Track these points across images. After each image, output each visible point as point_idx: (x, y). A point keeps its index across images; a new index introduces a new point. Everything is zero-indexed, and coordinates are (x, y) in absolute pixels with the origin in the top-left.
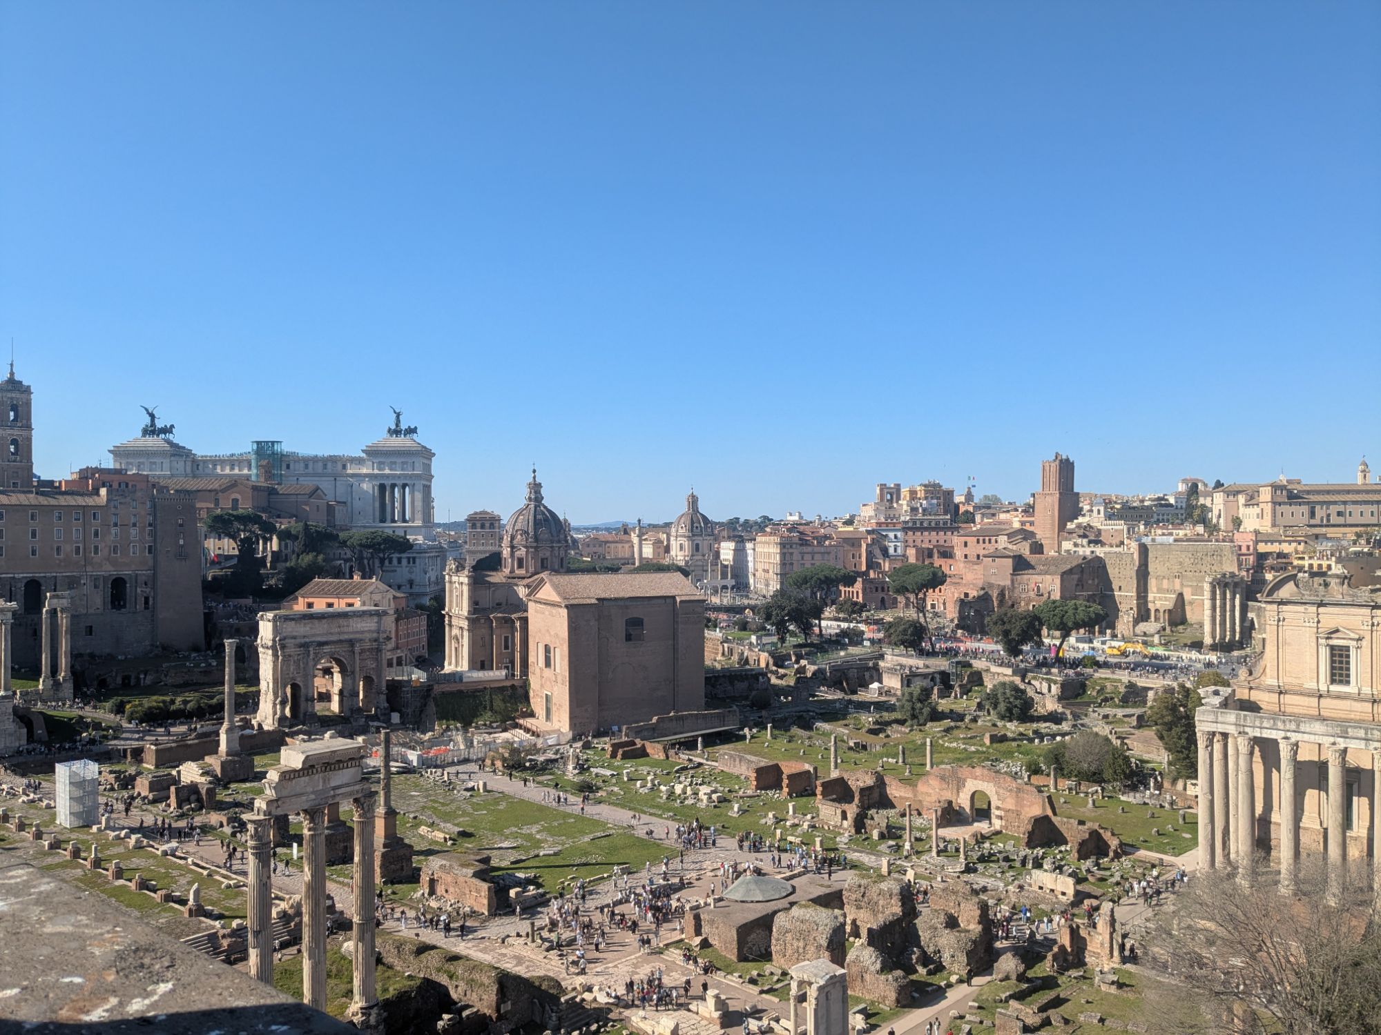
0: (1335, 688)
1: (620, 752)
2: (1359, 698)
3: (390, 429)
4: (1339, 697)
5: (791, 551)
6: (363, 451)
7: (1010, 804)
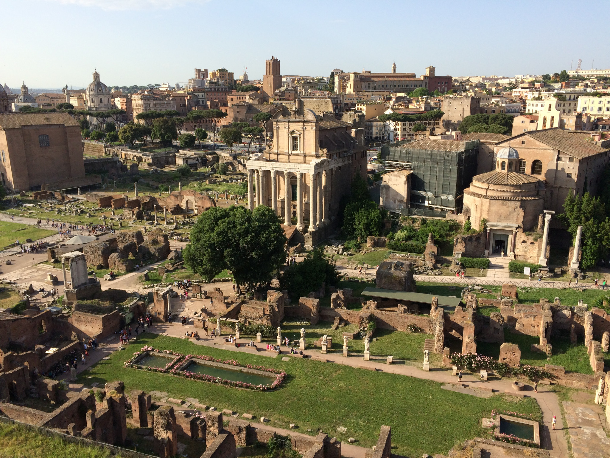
0: (294, 152)
1: (39, 196)
2: (300, 155)
4: (294, 155)
5: (149, 102)
7: (200, 204)
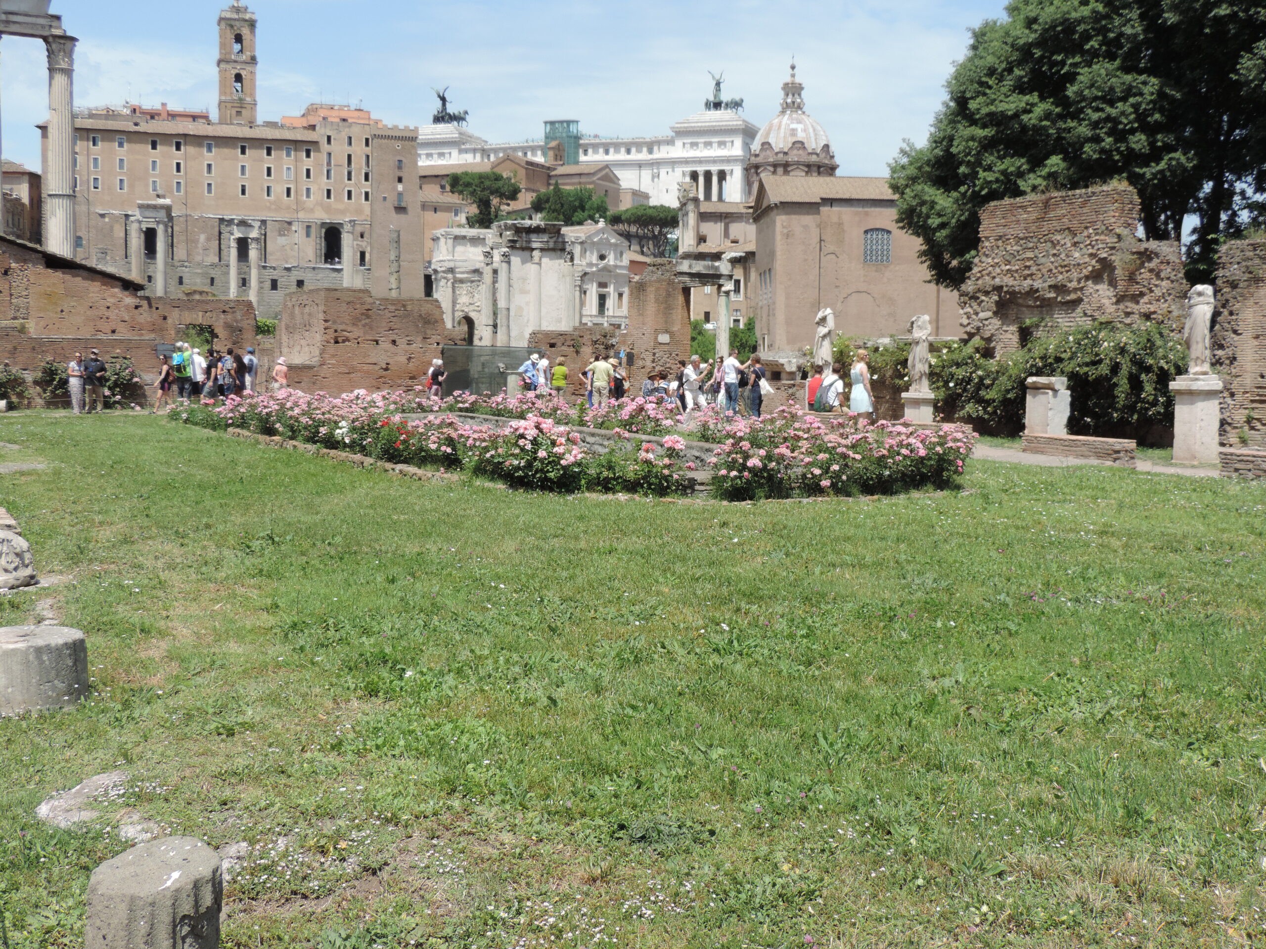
3: (706, 104)
6: (672, 128)
